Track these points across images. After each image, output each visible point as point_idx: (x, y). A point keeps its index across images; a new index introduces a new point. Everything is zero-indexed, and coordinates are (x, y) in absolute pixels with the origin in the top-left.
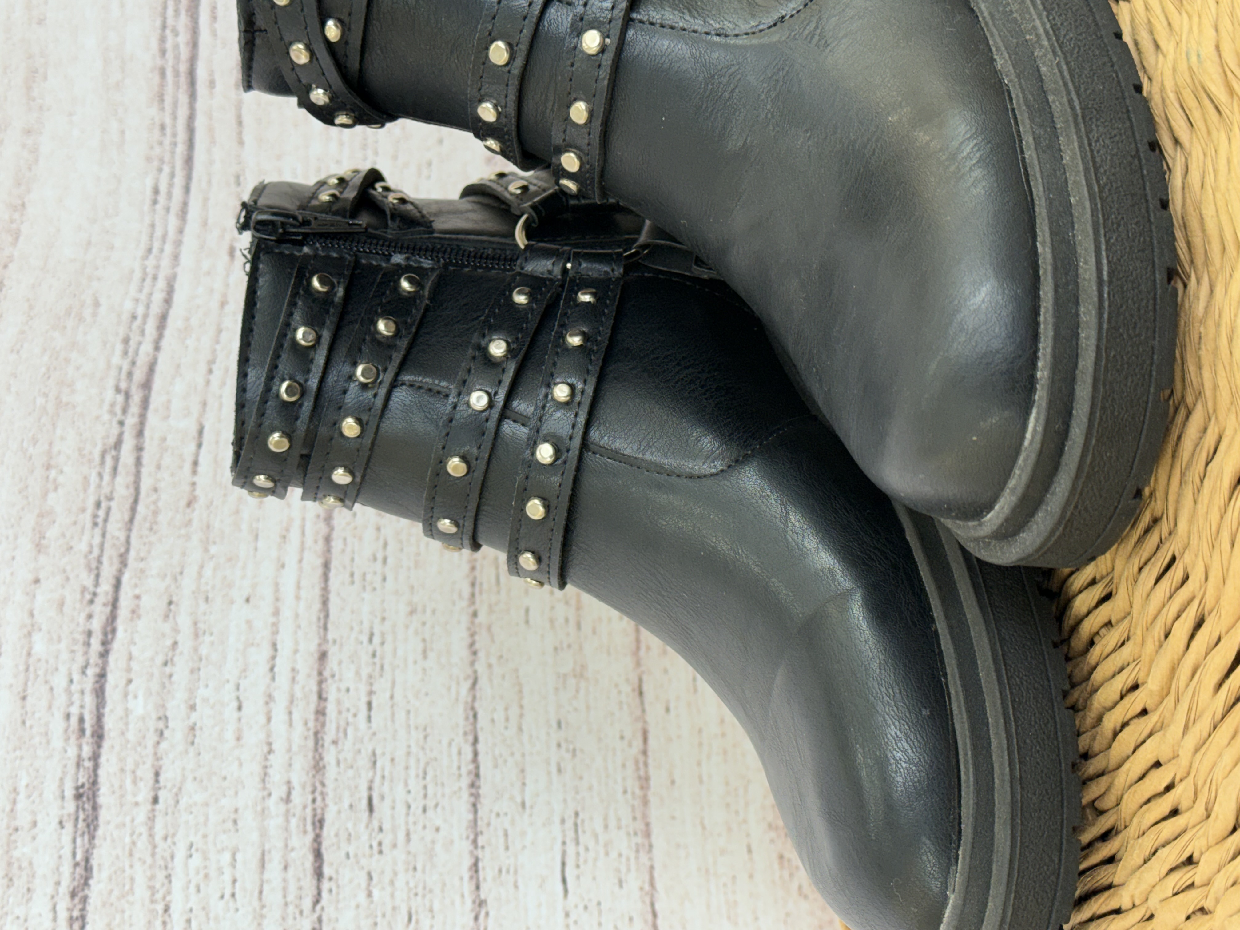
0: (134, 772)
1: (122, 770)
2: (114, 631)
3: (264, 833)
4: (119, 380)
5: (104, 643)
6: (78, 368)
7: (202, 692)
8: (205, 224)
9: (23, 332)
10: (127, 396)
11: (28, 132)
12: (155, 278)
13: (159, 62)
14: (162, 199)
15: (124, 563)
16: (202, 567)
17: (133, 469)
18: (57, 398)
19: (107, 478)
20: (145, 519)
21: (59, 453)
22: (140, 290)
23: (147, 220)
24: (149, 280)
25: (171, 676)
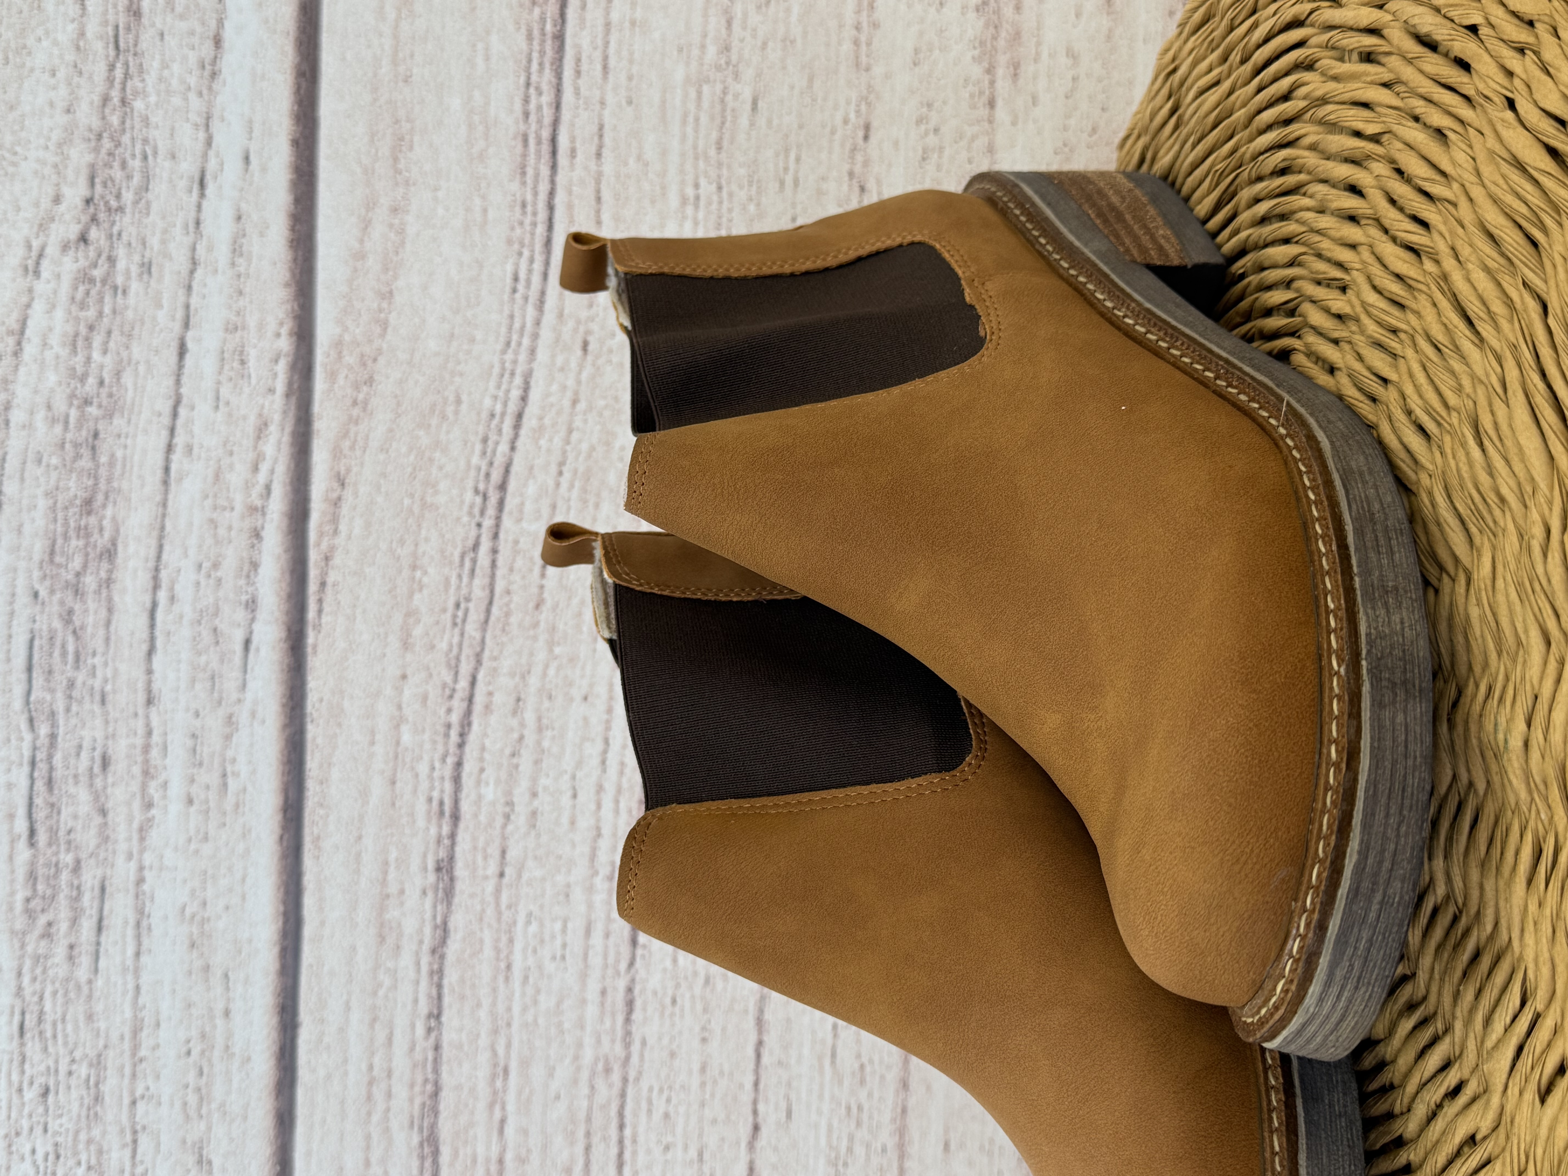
0: (484, 850)
1: (475, 848)
2: (469, 724)
3: (590, 906)
4: (477, 482)
5: (462, 735)
6: (441, 468)
7: (543, 781)
8: (560, 315)
9: (391, 430)
10: (485, 497)
11: (396, 210)
12: (513, 374)
13: (522, 127)
14: (521, 287)
15: (479, 662)
16: (547, 667)
17: (488, 571)
18: (422, 499)
19: (465, 579)
20: (498, 619)
21: (424, 553)
22: (499, 387)
23: (507, 312)
24: (507, 375)
25: (517, 766)
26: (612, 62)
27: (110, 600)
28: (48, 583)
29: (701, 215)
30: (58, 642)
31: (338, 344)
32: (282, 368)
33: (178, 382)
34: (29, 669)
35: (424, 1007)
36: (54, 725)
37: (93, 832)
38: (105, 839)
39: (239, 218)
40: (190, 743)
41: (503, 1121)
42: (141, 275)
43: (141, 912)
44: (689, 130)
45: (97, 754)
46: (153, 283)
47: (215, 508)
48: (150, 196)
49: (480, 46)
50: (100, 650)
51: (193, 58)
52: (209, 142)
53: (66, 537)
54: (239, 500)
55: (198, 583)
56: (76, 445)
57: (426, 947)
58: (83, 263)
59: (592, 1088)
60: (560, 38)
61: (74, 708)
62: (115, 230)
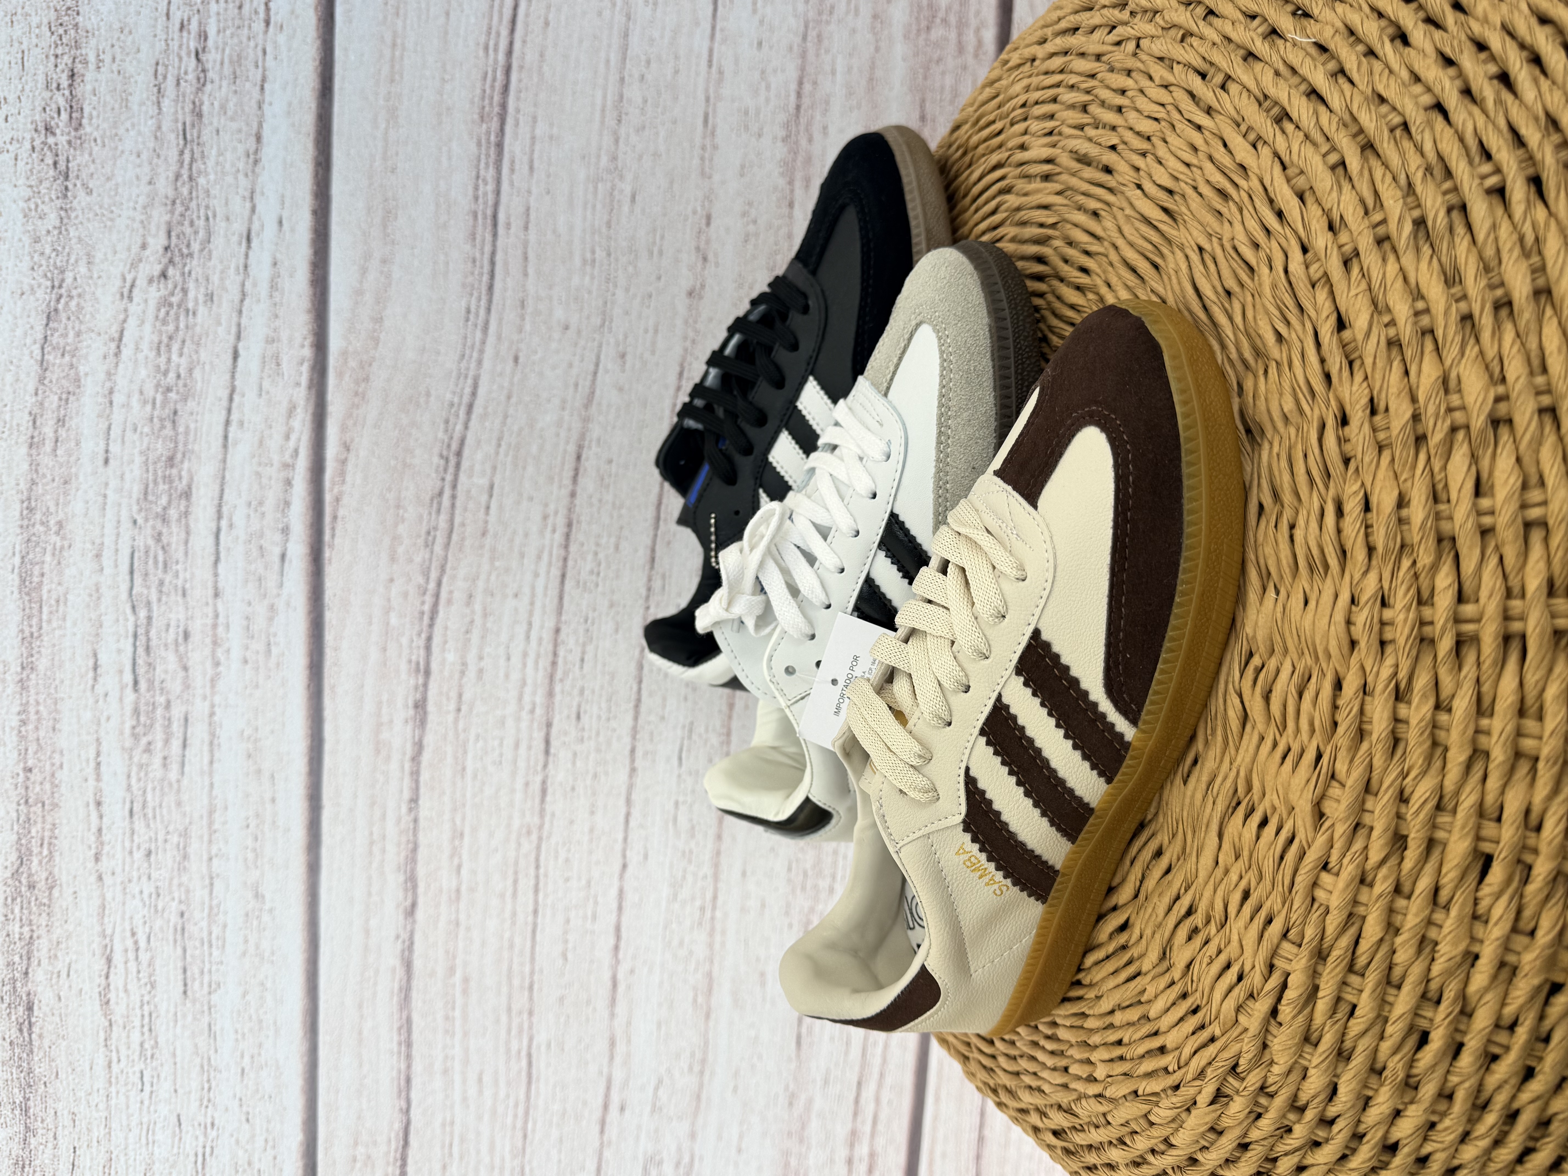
0: (447, 693)
1: (441, 693)
2: (437, 612)
3: (518, 730)
4: (442, 450)
5: (432, 618)
6: (416, 440)
7: (487, 649)
8: (499, 338)
9: (381, 413)
10: (447, 460)
11: (385, 261)
12: (466, 377)
13: (473, 207)
14: (472, 317)
15: (443, 570)
16: (490, 574)
17: (449, 511)
18: (403, 461)
19: (434, 516)
20: (457, 542)
21: (405, 498)
22: (457, 385)
23: (462, 333)
24: (462, 378)
25: (469, 639)
26: (536, 164)
27: (187, 526)
28: (143, 514)
29: (596, 272)
30: (152, 555)
31: (344, 353)
32: (305, 368)
33: (233, 377)
34: (132, 572)
35: (407, 795)
36: (150, 610)
37: (179, 681)
38: (187, 686)
39: (275, 264)
40: (245, 623)
41: (459, 867)
42: (205, 302)
43: (213, 735)
44: (589, 213)
45: (181, 630)
46: (214, 307)
47: (260, 464)
48: (211, 246)
49: (445, 149)
50: (181, 559)
51: (241, 149)
52: (253, 210)
53: (155, 482)
54: (276, 458)
55: (249, 516)
56: (162, 420)
57: (408, 756)
58: (163, 292)
59: (519, 844)
60: (500, 146)
61: (164, 599)
62: (187, 269)
